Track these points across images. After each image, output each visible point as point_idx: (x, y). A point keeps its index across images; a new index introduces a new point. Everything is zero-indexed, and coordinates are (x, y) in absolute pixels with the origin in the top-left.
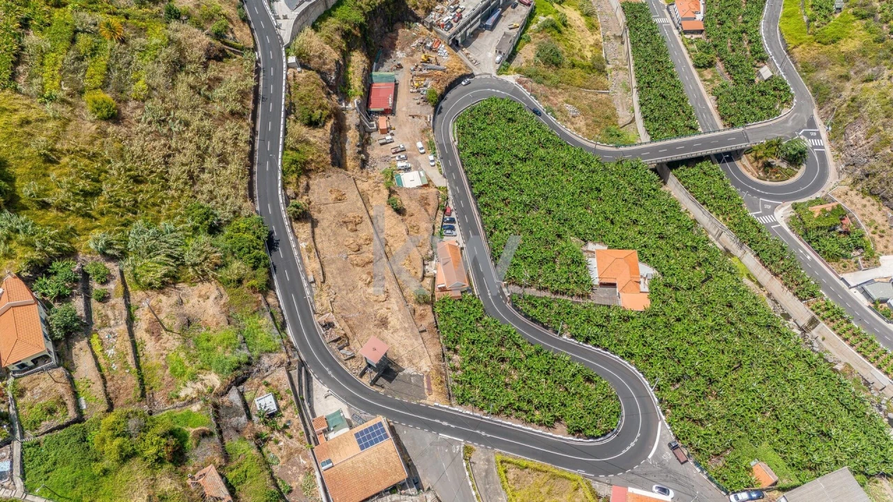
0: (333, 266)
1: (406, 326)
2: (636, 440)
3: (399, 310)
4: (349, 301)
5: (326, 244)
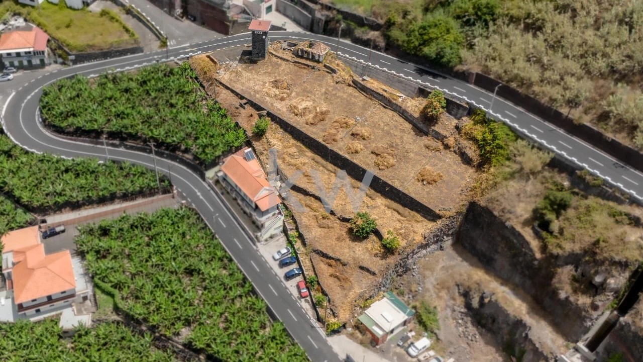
0: (360, 104)
1: (257, 96)
2: (25, 101)
3: (272, 105)
4: (320, 86)
5: (386, 119)
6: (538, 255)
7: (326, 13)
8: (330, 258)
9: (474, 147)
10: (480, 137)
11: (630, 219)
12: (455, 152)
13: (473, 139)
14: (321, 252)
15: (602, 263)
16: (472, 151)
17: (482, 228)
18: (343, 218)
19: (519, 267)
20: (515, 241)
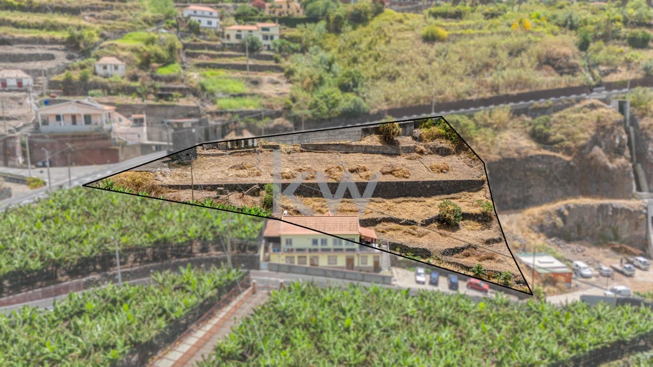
6: (568, 158)
7: (217, 118)
8: (463, 249)
9: (444, 141)
10: (443, 131)
11: (589, 108)
12: (430, 154)
13: (440, 136)
14: (450, 249)
15: (613, 129)
16: (445, 144)
17: (507, 179)
18: (426, 221)
19: (555, 183)
20: (540, 166)
